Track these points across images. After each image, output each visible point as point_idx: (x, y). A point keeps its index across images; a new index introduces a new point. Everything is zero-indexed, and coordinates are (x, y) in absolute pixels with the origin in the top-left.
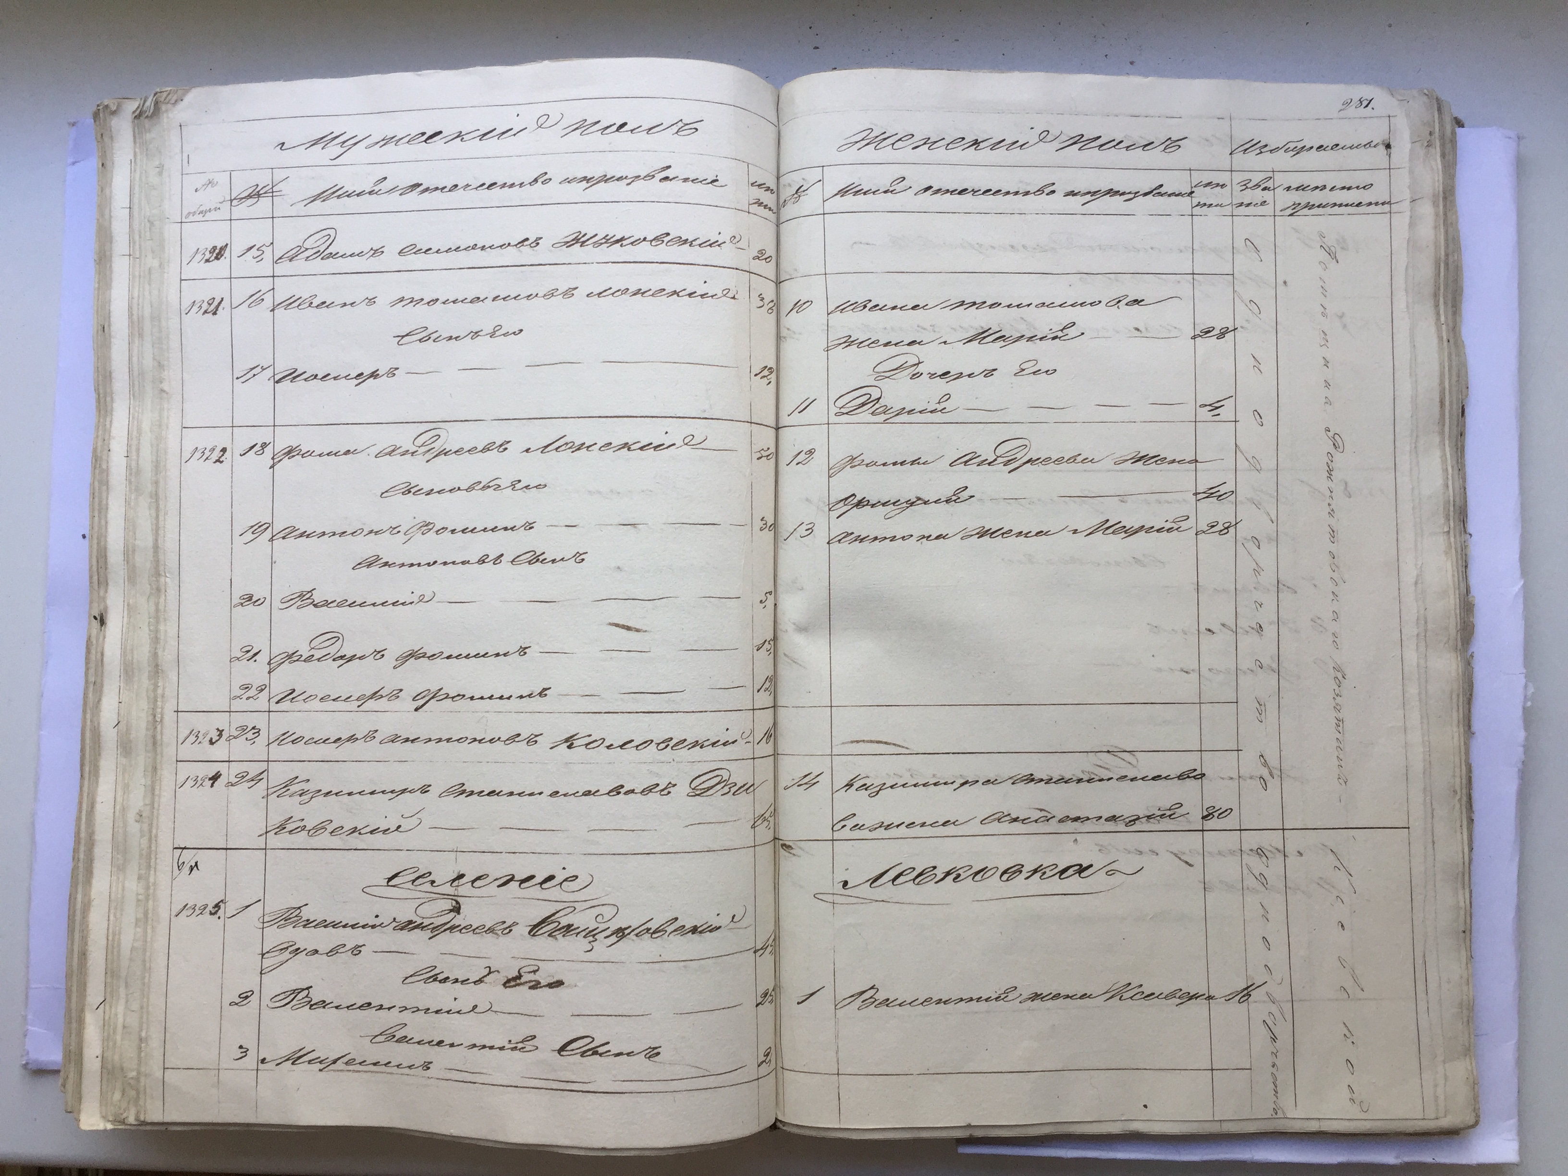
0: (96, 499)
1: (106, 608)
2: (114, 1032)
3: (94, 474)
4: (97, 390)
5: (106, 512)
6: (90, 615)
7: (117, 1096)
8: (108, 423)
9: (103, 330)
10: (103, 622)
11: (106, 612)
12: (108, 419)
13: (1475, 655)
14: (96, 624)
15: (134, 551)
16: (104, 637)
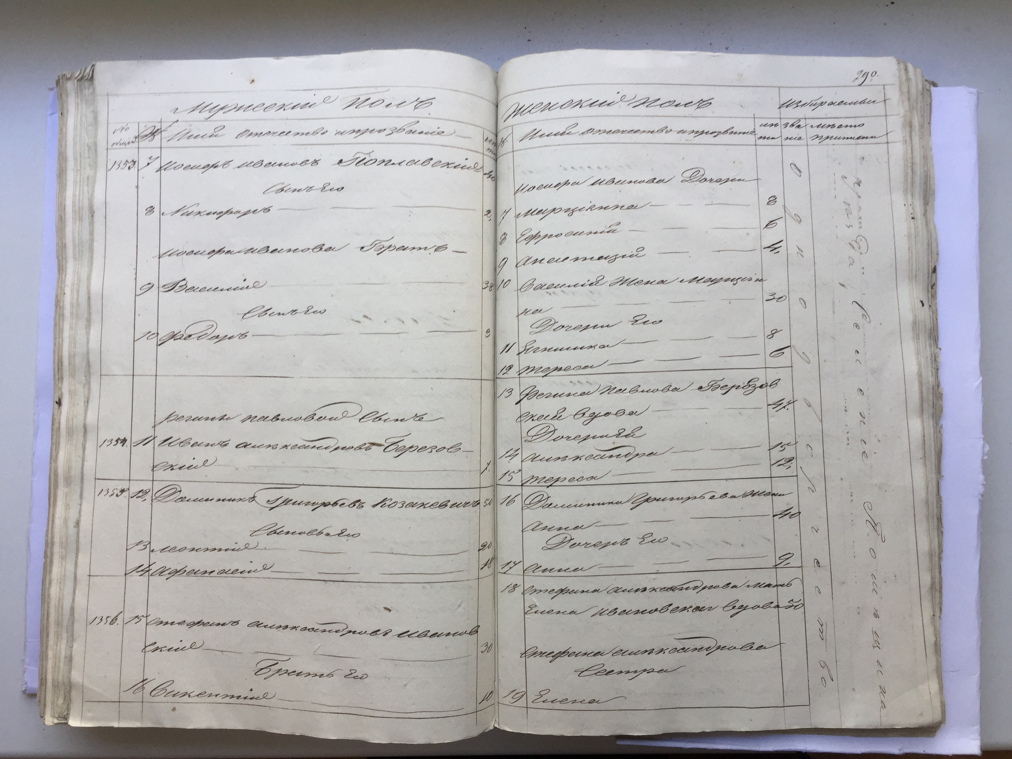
0: (57, 327)
1: (62, 394)
2: (59, 662)
3: (56, 311)
4: (58, 257)
5: (62, 333)
6: (54, 401)
7: (61, 701)
8: (64, 279)
9: (61, 220)
10: (59, 403)
11: (62, 397)
12: (64, 274)
13: (943, 426)
14: (57, 406)
15: (74, 355)
16: (61, 413)
